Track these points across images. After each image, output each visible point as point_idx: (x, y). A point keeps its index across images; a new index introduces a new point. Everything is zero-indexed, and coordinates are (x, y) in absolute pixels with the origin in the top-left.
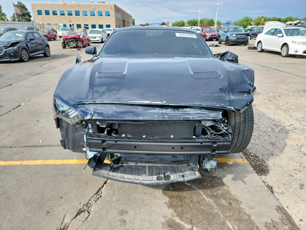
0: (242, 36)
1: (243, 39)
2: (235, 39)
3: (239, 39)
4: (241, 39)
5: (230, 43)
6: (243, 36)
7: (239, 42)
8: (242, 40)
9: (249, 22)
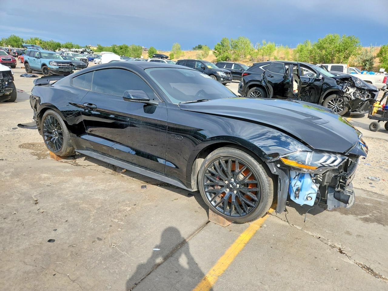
0: (65, 65)
1: (67, 68)
2: (57, 68)
3: (62, 68)
4: (65, 68)
5: (51, 73)
6: (67, 65)
7: (63, 72)
8: (66, 70)
9: (20, 43)
